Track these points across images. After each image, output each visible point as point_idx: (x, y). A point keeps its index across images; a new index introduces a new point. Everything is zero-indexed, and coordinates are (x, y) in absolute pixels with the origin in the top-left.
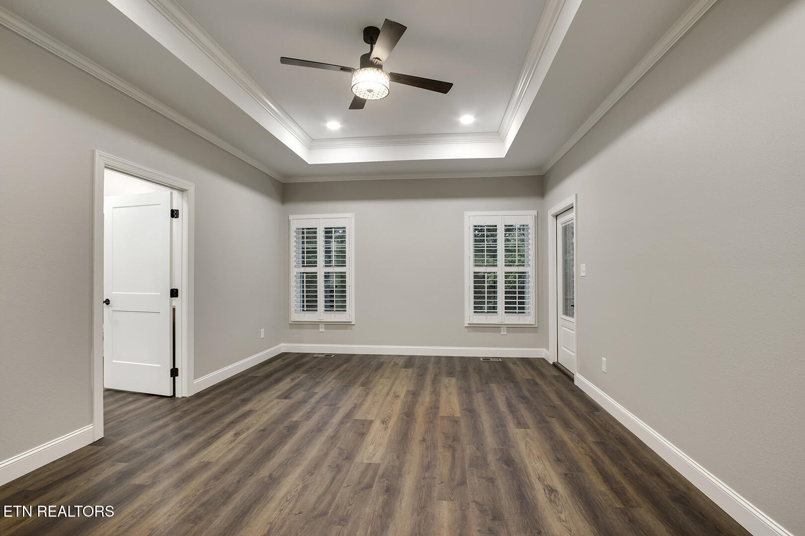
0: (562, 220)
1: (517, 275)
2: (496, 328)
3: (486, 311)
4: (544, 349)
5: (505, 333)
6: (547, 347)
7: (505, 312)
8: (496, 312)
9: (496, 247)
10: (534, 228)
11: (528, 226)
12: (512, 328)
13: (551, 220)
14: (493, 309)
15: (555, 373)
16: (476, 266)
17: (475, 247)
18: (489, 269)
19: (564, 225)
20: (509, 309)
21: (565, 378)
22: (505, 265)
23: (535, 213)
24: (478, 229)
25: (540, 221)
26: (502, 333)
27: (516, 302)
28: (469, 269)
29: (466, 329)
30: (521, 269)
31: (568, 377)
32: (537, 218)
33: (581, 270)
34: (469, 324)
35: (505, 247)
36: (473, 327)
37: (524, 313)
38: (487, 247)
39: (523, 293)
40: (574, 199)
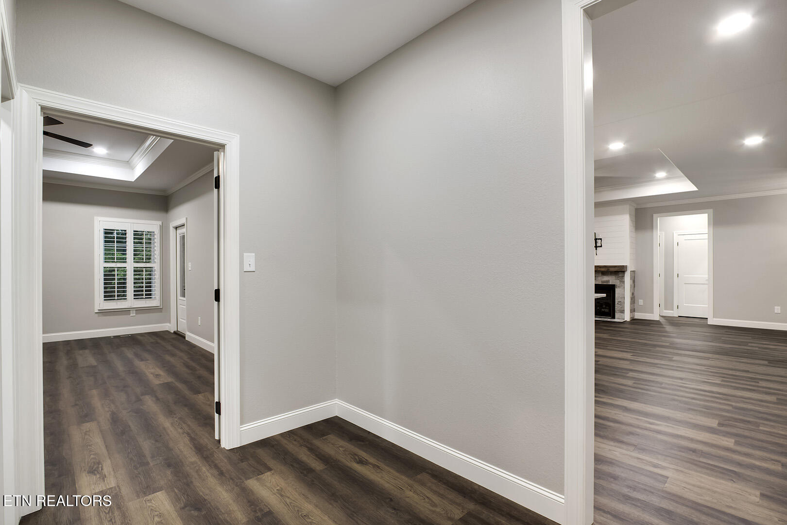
0: (180, 231)
1: (144, 269)
2: (126, 311)
3: (116, 298)
4: (168, 324)
5: (134, 315)
6: (170, 322)
7: (134, 298)
8: (126, 299)
9: (126, 247)
10: (159, 234)
11: (154, 232)
12: (139, 310)
13: (172, 231)
14: (122, 295)
15: (174, 336)
16: (105, 262)
17: (105, 247)
18: (119, 265)
19: (182, 235)
20: (137, 295)
21: (180, 338)
22: (134, 262)
23: (160, 223)
24: (108, 233)
25: (164, 230)
26: (131, 315)
27: (144, 290)
28: (99, 265)
29: (97, 315)
30: (148, 265)
31: (183, 336)
32: (162, 227)
33: (189, 266)
34: (99, 310)
35: (134, 247)
36: (103, 313)
37: (151, 298)
38: (117, 247)
39: (150, 283)
40: (185, 220)
